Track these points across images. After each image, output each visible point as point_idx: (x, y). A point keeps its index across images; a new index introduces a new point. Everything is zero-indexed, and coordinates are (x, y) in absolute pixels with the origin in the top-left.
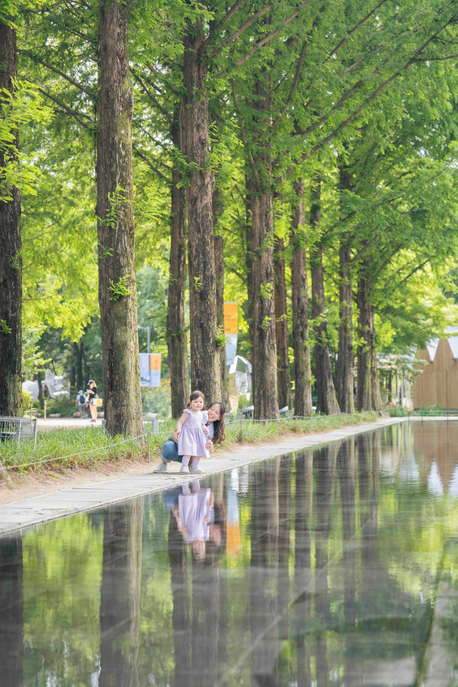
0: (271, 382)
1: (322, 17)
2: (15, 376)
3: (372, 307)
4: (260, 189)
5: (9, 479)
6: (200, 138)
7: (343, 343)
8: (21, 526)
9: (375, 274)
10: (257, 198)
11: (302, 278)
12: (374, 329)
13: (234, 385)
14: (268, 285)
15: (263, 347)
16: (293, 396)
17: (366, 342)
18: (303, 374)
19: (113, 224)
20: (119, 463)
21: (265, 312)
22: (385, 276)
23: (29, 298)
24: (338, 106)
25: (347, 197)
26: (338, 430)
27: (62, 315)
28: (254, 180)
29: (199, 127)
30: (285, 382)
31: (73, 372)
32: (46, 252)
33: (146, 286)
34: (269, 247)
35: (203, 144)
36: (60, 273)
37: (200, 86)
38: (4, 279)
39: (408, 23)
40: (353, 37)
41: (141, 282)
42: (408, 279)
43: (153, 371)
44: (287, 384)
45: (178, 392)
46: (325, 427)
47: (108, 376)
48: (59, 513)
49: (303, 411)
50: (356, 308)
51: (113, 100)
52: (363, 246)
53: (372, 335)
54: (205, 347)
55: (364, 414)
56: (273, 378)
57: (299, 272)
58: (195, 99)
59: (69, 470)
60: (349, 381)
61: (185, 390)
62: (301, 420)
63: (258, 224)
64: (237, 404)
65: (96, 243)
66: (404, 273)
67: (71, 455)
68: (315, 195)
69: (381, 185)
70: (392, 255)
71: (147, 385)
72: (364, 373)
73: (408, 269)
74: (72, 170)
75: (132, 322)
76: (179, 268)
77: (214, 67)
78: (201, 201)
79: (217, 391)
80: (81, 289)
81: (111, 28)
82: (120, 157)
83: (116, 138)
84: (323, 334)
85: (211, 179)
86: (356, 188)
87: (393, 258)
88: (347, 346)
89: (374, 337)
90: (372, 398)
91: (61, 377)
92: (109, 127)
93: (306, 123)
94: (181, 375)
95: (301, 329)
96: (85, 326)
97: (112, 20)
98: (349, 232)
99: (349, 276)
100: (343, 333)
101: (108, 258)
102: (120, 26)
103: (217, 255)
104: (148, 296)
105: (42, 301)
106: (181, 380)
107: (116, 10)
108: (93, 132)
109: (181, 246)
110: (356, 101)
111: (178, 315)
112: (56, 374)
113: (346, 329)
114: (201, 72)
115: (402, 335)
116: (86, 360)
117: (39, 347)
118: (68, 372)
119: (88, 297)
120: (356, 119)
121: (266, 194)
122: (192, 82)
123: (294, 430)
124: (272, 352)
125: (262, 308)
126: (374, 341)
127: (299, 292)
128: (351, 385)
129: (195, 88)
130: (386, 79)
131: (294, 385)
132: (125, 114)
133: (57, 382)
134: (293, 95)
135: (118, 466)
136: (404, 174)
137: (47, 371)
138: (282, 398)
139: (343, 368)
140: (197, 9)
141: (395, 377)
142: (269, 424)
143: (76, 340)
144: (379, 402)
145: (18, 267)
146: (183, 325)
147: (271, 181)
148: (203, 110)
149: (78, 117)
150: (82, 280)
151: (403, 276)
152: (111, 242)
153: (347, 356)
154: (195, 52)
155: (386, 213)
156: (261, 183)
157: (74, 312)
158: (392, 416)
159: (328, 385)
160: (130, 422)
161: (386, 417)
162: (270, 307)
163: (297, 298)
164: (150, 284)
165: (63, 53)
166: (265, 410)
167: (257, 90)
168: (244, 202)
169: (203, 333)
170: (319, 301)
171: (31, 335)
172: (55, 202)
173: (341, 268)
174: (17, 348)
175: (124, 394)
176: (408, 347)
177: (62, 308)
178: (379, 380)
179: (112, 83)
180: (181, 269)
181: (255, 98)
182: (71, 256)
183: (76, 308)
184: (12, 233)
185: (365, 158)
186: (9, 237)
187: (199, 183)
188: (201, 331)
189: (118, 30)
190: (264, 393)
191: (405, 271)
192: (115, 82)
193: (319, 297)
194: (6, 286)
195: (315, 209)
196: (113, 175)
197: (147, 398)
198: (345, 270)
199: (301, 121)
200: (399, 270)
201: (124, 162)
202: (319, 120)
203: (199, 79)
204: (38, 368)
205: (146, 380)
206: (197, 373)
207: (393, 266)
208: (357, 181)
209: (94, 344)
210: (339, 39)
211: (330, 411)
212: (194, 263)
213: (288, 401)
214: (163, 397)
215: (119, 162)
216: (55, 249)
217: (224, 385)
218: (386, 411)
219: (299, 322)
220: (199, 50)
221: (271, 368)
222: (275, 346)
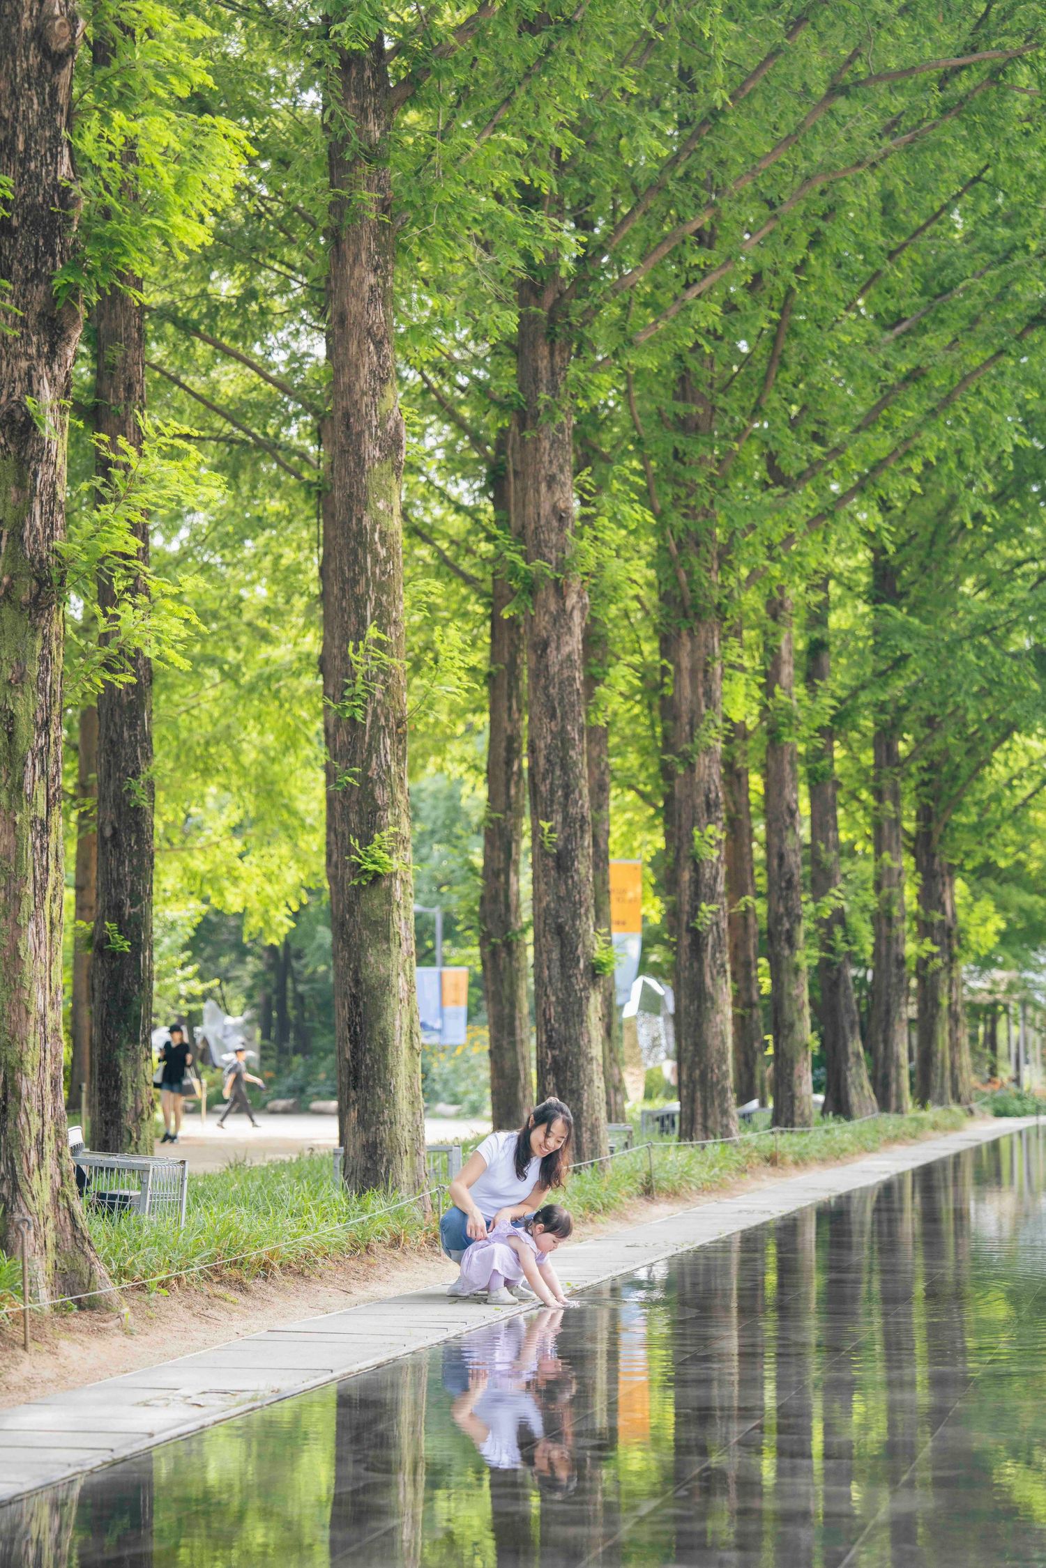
0: (718, 1051)
1: (828, 233)
2: (139, 1047)
3: (951, 865)
4: (691, 613)
5: (126, 1310)
6: (554, 508)
7: (883, 949)
8: (153, 1441)
9: (955, 791)
10: (684, 632)
11: (789, 808)
12: (954, 915)
13: (635, 1044)
14: (711, 829)
15: (701, 970)
16: (769, 1071)
17: (936, 949)
18: (791, 1026)
19: (359, 715)
20: (372, 1260)
21: (704, 890)
22: (978, 795)
23: (166, 846)
24: (868, 423)
25: (890, 621)
26: (872, 1156)
27: (243, 885)
28: (677, 592)
29: (551, 480)
30: (752, 1040)
31: (267, 1006)
32: (207, 744)
33: (433, 815)
34: (712, 743)
35: (561, 519)
36: (239, 789)
37: (554, 389)
38: (114, 828)
39: (1027, 231)
40: (899, 265)
41: (421, 805)
42: (1032, 801)
43: (449, 1008)
44: (756, 1045)
45: (507, 1071)
46: (843, 1150)
47: (348, 1056)
48: (238, 1405)
49: (793, 1113)
50: (912, 868)
51: (360, 434)
52: (927, 731)
53: (950, 929)
54: (566, 977)
55: (933, 1113)
56: (724, 1043)
57: (780, 794)
58: (543, 419)
59: (259, 1281)
60: (898, 1038)
61: (521, 1067)
62: (786, 1135)
63: (687, 691)
64: (642, 1088)
65: (319, 725)
66: (1023, 787)
67: (265, 1248)
68: (817, 618)
69: (968, 586)
70: (994, 748)
71: (435, 1039)
72: (933, 1017)
73: (1030, 778)
74: (267, 562)
75: (403, 933)
76: (508, 789)
77: (586, 346)
78: (558, 649)
79: (595, 1077)
80: (285, 827)
81: (356, 274)
82: (376, 560)
83: (367, 521)
84: (838, 932)
85: (580, 597)
86: (911, 599)
87: (996, 754)
88: (893, 957)
89: (954, 932)
90: (952, 1073)
91: (240, 1020)
92: (350, 496)
93: (794, 458)
94: (512, 1033)
95: (787, 926)
96: (295, 908)
97: (357, 257)
98: (895, 700)
99: (897, 797)
100: (884, 928)
101: (348, 791)
102: (375, 271)
103: (595, 754)
104: (437, 837)
105: (196, 853)
106: (513, 1044)
107: (366, 235)
108: (314, 489)
109: (512, 740)
110: (908, 412)
111: (507, 896)
112: (228, 1012)
113: (889, 920)
114: (558, 359)
115: (1019, 926)
116: (295, 981)
117: (189, 953)
118: (254, 1006)
119: (302, 844)
120: (908, 453)
121: (704, 623)
122: (536, 381)
123: (772, 1160)
124: (721, 981)
125: (696, 882)
126: (955, 942)
127: (782, 840)
128: (903, 1045)
129: (544, 396)
130: (976, 362)
131: (771, 1044)
132: (387, 466)
133: (230, 1030)
134: (764, 401)
135: (370, 1265)
136: (1019, 564)
137: (208, 1006)
138: (745, 1077)
139: (883, 1008)
140: (548, 231)
141: (1004, 1017)
142: (714, 1147)
143: (274, 940)
144: (970, 1081)
145: (146, 805)
146: (518, 917)
147: (716, 595)
148: (561, 442)
149: (280, 453)
150: (286, 807)
151: (1022, 794)
152: (355, 752)
153: (894, 980)
154: (543, 313)
155: (979, 658)
156: (694, 598)
157: (269, 877)
158: (999, 1114)
159: (850, 1050)
160: (397, 1160)
161: (983, 1118)
162: (715, 879)
163: (777, 854)
164: (441, 812)
165: (246, 310)
166: (705, 1116)
167: (684, 389)
168: (656, 631)
169: (563, 946)
170: (829, 857)
171: (172, 926)
172: (226, 633)
173: (877, 778)
174: (141, 986)
175: (383, 1097)
176: (1033, 954)
177: (242, 868)
178: (968, 1030)
179: (356, 397)
180: (513, 792)
181: (680, 408)
182: (264, 750)
183: (275, 868)
184: (132, 726)
185: (931, 529)
186: (126, 735)
187: (553, 607)
188: (558, 943)
189: (372, 279)
190: (703, 1075)
191: (1025, 782)
192: (364, 394)
193: (827, 850)
194: (117, 845)
195: (817, 648)
196: (360, 602)
197: (435, 1069)
198: (886, 784)
199: (783, 454)
200: (1011, 780)
201: (383, 573)
202: (825, 454)
203: (553, 374)
204: (188, 1001)
205: (432, 1029)
206: (550, 1037)
207: (998, 772)
208: (913, 583)
209: (314, 945)
210: (870, 269)
211: (855, 1110)
212: (543, 788)
213: (758, 1082)
214: (472, 1068)
215: (374, 573)
216: (226, 736)
217: (611, 1050)
218: (985, 1104)
219: (782, 910)
220: (551, 310)
221: (719, 1018)
222: (728, 967)
